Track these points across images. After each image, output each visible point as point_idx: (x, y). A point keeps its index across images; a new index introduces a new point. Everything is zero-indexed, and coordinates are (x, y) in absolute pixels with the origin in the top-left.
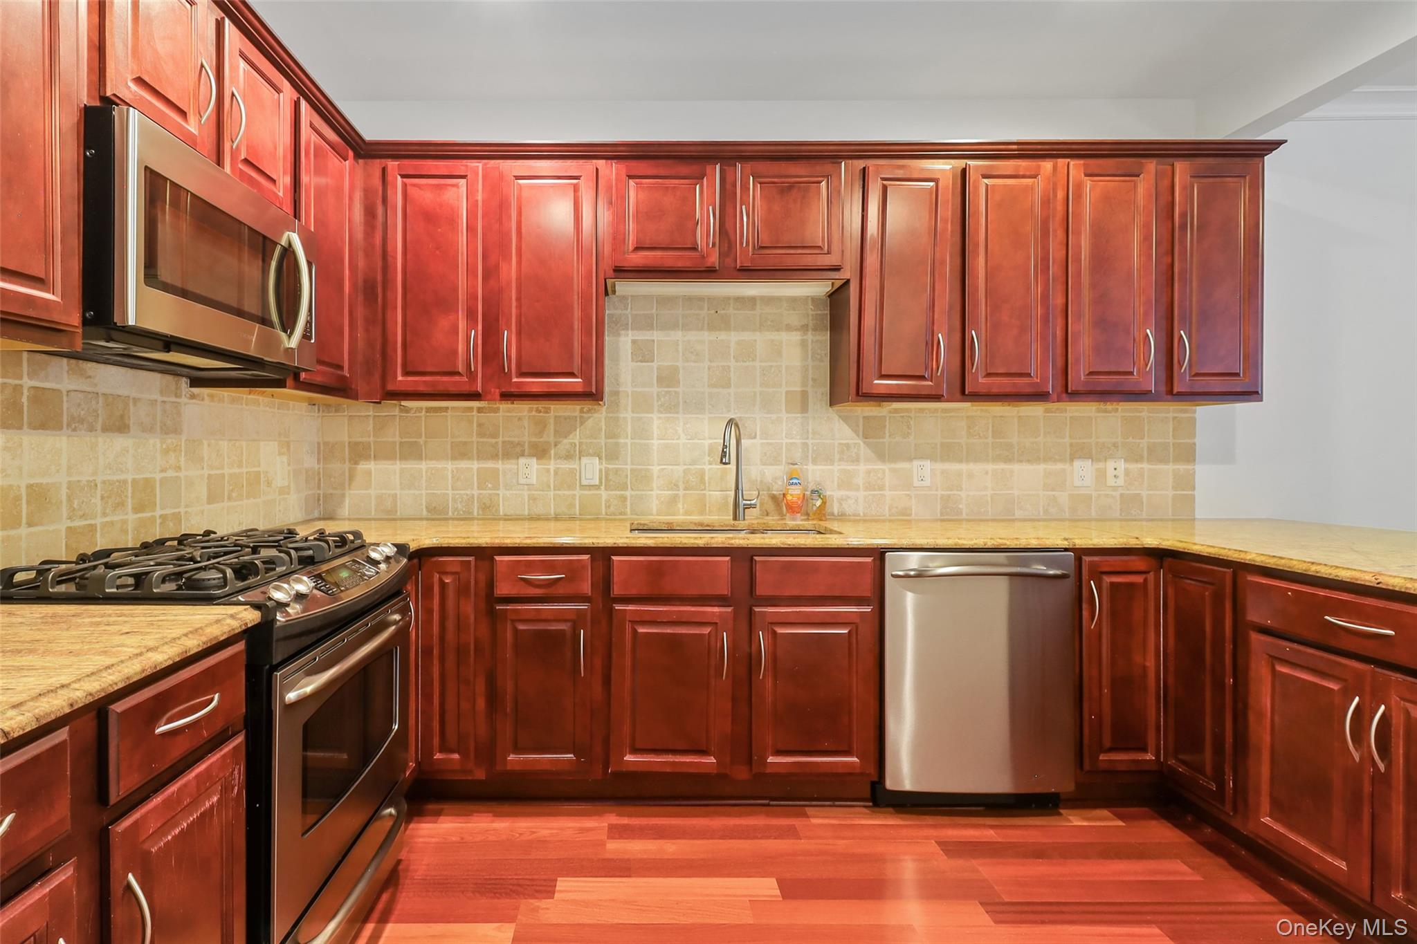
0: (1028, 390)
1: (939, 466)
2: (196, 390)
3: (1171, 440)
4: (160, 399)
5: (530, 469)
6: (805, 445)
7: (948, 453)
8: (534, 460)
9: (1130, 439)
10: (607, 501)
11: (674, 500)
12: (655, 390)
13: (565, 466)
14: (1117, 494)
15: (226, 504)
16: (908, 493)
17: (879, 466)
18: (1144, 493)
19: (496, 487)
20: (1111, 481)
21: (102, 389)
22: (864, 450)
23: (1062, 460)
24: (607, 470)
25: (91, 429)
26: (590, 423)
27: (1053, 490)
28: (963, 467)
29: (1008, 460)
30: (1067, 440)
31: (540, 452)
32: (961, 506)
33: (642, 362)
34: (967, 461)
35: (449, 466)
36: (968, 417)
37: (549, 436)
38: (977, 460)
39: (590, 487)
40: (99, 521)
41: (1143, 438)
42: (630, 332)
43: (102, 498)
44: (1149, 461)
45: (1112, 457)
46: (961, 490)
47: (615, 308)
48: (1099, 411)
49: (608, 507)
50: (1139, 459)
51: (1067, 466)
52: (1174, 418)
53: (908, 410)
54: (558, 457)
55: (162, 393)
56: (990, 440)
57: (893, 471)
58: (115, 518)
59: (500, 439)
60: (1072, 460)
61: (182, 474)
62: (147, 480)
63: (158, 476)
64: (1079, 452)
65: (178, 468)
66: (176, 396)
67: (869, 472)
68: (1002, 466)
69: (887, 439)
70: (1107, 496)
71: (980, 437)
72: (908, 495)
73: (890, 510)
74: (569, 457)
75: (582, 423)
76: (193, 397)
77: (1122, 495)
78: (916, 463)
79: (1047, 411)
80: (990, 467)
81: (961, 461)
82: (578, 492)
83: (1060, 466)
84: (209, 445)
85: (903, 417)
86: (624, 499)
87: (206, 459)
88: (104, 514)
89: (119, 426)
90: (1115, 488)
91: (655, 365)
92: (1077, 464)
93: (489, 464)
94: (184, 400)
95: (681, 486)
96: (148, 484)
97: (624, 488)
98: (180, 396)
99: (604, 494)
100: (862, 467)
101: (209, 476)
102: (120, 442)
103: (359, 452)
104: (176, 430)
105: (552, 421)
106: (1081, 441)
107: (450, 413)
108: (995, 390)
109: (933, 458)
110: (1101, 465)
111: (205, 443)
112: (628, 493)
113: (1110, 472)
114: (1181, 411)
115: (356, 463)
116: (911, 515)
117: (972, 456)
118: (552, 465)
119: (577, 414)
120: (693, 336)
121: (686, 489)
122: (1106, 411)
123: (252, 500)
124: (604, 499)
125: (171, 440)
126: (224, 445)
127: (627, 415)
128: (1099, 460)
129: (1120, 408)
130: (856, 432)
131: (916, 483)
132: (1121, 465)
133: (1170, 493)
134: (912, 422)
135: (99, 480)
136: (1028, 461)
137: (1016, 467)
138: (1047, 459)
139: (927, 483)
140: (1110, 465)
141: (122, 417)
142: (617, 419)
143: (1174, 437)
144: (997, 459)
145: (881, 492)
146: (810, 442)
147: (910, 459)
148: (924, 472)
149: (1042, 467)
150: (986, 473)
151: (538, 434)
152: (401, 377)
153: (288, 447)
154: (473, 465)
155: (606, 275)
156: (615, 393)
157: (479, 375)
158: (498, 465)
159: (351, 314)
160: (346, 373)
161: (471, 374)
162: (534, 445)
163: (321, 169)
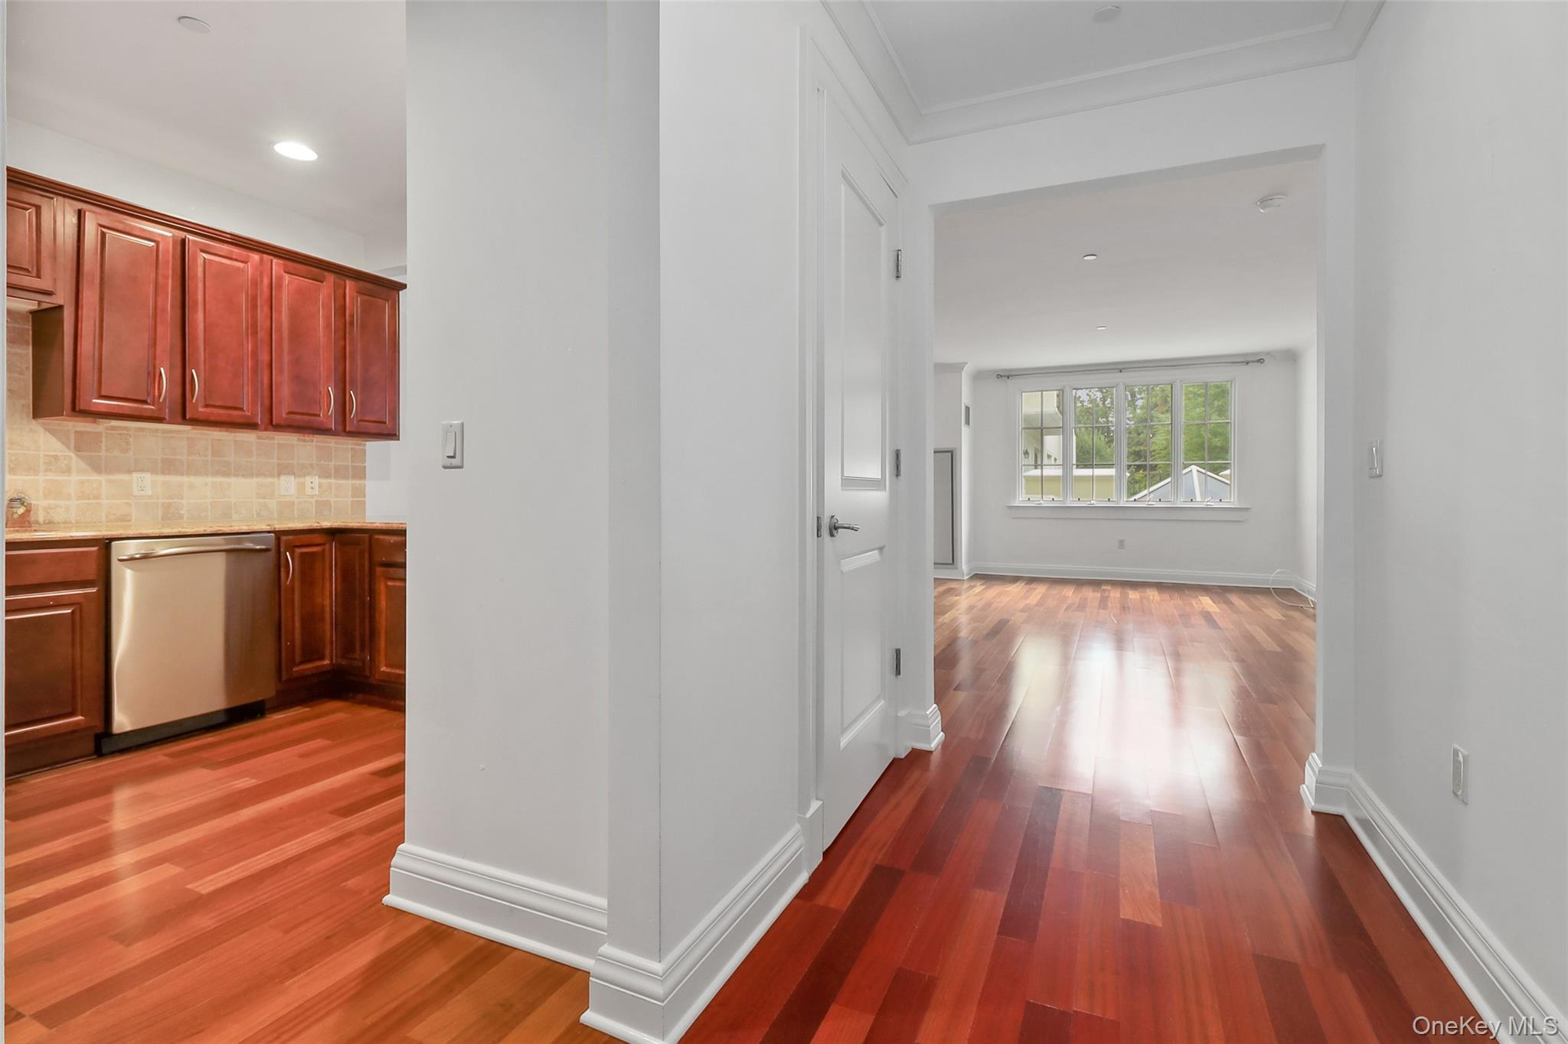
0: (241, 420)
1: (160, 478)
3: (350, 464)
7: (169, 466)
9: (322, 462)
14: (313, 501)
16: (128, 501)
17: (95, 477)
18: (332, 500)
20: (309, 491)
22: (77, 463)
23: (271, 475)
27: (264, 498)
28: (185, 479)
29: (227, 474)
30: (275, 461)
32: (182, 512)
34: (188, 474)
36: (188, 438)
38: (196, 473)
41: (331, 461)
44: (336, 477)
45: (309, 474)
46: (182, 498)
48: (299, 440)
50: (328, 476)
51: (274, 480)
52: (352, 449)
53: (125, 428)
56: (209, 458)
57: (111, 481)
60: (279, 475)
64: (283, 470)
67: (81, 482)
68: (219, 479)
69: (103, 453)
70: (305, 502)
71: (200, 456)
72: (127, 503)
73: (107, 516)
77: (316, 501)
78: (135, 475)
79: (259, 438)
80: (210, 480)
81: (182, 475)
83: (270, 480)
85: (120, 434)
90: (312, 497)
92: (283, 478)
100: (74, 478)
106: (286, 462)
108: (212, 418)
109: (153, 472)
110: (301, 480)
113: (308, 485)
114: (356, 444)
116: (130, 521)
117: (192, 470)
122: (304, 441)
128: (300, 476)
129: (315, 440)
130: (66, 445)
131: (136, 492)
132: (316, 480)
133: (350, 500)
134: (131, 440)
136: (243, 475)
137: (233, 480)
138: (259, 474)
139: (148, 492)
140: (308, 479)
143: (352, 462)
144: (217, 473)
145: (97, 501)
147: (129, 472)
148: (145, 482)
149: (255, 480)
150: (206, 484)
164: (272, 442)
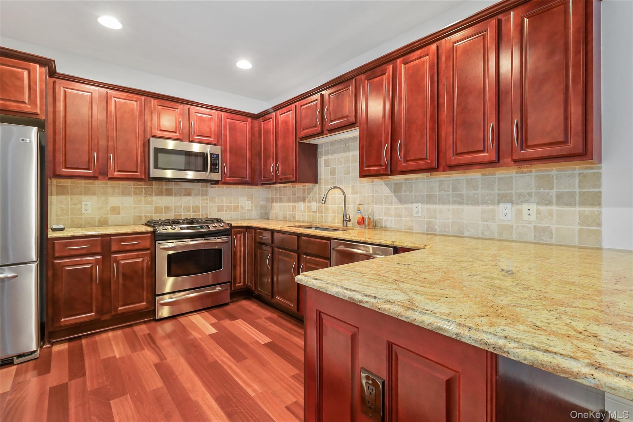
0: (424, 167)
1: (426, 206)
3: (577, 190)
4: (201, 188)
5: (301, 206)
6: (373, 196)
7: (430, 199)
8: (302, 202)
9: (542, 190)
10: (319, 217)
11: (335, 217)
12: (330, 177)
13: (309, 204)
14: (532, 226)
15: (225, 213)
16: (412, 219)
17: (400, 206)
18: (554, 227)
19: (295, 212)
20: (525, 217)
21: (183, 187)
22: (395, 199)
23: (493, 204)
24: (319, 206)
25: (180, 195)
26: (314, 189)
27: (487, 221)
28: (437, 207)
29: (461, 203)
30: (496, 191)
31: (304, 200)
32: (436, 227)
33: (326, 167)
34: (439, 204)
35: (287, 204)
36: (439, 181)
37: (306, 195)
38: (443, 203)
39: (315, 212)
40: (183, 214)
41: (552, 188)
42: (324, 157)
43: (184, 209)
44: (557, 204)
45: (527, 201)
46: (436, 218)
47: (320, 149)
48: (517, 172)
49: (319, 219)
50: (550, 203)
51: (495, 207)
52: (580, 174)
53: (411, 179)
54: (308, 202)
55: (201, 187)
56: (451, 192)
57: (406, 208)
58: (187, 213)
59: (296, 196)
60: (499, 203)
61: (208, 205)
63: (201, 205)
64: (504, 198)
66: (206, 187)
67: (396, 209)
68: (457, 207)
69: (403, 194)
70: (523, 226)
71: (445, 191)
72: (412, 220)
73: (404, 227)
74: (310, 202)
75: (313, 190)
76: (212, 187)
77: (535, 227)
78: (415, 205)
79: (483, 175)
80: (451, 207)
81: (436, 204)
82: (312, 214)
83: (491, 207)
84: (218, 198)
85: (409, 182)
86: (322, 216)
87: (217, 202)
88: (184, 212)
89: (189, 195)
90: (530, 222)
91: (330, 168)
92: (502, 205)
93: (294, 204)
94: (209, 188)
95: (337, 213)
96: (197, 207)
97: (322, 213)
98: (208, 187)
99: (318, 215)
100: (394, 206)
101: (218, 206)
102: (188, 198)
103: (273, 200)
104: (206, 195)
105: (306, 189)
106: (506, 192)
107: (287, 188)
108: (409, 169)
109: (422, 202)
110: (519, 207)
111: (217, 198)
112: (323, 215)
113: (525, 212)
114: (586, 168)
115: (272, 203)
116: (413, 230)
117: (442, 201)
118: (307, 204)
119: (312, 187)
120: (340, 155)
121: (338, 214)
122: (522, 173)
123: (236, 213)
124: (318, 216)
125: (205, 197)
126: (224, 199)
127: (323, 186)
128: (518, 204)
129: (534, 170)
130: (391, 190)
131: (415, 214)
132: (533, 207)
133: (577, 228)
134: (413, 185)
135: (182, 206)
136: (472, 204)
137: (465, 207)
138: (484, 203)
139: (420, 214)
140: (525, 207)
141: (189, 192)
142: (321, 188)
143: (580, 187)
144: (455, 203)
145: (401, 218)
146: (375, 195)
147: (412, 203)
148: (418, 208)
149: (480, 207)
150: (449, 210)
151: (304, 194)
152: (262, 179)
153: (252, 198)
154: (291, 204)
155: (298, 140)
156: (320, 179)
157: (275, 177)
158: (296, 204)
159: (251, 163)
160: (248, 179)
161: (273, 176)
162: (303, 197)
163: (233, 129)
164: (494, 176)
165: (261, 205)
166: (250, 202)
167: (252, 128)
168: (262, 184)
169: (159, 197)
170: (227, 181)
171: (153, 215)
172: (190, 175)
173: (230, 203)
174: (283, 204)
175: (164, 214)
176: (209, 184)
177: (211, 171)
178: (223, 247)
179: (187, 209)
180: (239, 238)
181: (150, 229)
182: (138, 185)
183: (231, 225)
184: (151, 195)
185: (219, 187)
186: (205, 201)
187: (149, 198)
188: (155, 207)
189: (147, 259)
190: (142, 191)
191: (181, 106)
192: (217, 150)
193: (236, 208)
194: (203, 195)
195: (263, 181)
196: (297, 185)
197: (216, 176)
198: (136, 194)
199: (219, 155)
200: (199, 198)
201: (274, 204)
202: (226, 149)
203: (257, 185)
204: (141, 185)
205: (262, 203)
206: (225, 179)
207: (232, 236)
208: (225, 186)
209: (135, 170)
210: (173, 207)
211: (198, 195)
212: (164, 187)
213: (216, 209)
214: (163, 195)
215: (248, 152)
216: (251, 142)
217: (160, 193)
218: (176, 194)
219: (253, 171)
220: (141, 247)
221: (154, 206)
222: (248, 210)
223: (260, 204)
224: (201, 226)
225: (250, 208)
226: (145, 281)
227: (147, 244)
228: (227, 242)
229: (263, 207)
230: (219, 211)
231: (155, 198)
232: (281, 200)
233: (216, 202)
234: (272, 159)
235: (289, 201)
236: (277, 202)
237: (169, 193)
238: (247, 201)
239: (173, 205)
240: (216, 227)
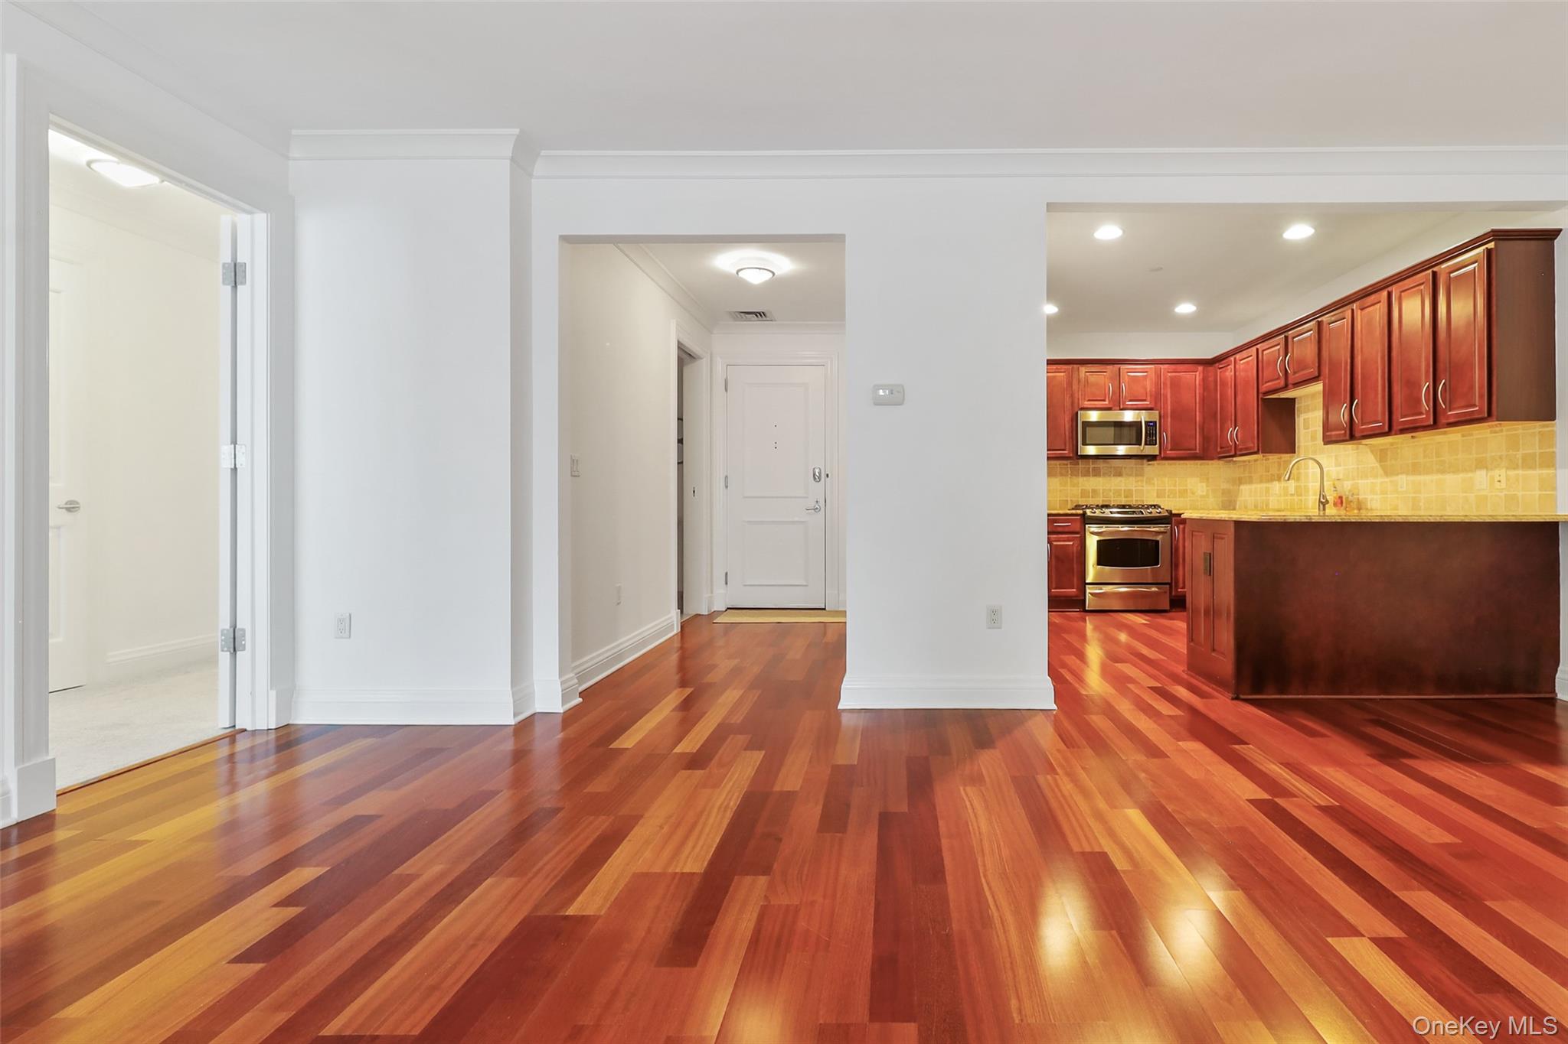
1: (1411, 478)
2: (1150, 463)
3: (1538, 451)
4: (1134, 466)
5: (1276, 487)
6: (1358, 468)
7: (1415, 469)
8: (1277, 482)
9: (1511, 452)
10: (1297, 502)
11: (1315, 501)
12: (1310, 443)
13: (1285, 484)
14: (1502, 494)
17: (1385, 479)
18: (1520, 494)
19: (1268, 496)
20: (1497, 484)
21: (1113, 465)
22: (1381, 471)
23: (1471, 471)
24: (1297, 486)
25: (1110, 476)
26: (1292, 462)
28: (1422, 478)
29: (1443, 472)
30: (1474, 455)
31: (1279, 478)
32: (1421, 504)
33: (1306, 429)
34: (1424, 474)
35: (1259, 486)
36: (1424, 445)
37: (1281, 470)
39: (1292, 495)
40: (1112, 499)
41: (1518, 450)
42: (1303, 415)
44: (1523, 467)
45: (1498, 466)
46: (1421, 493)
48: (1491, 432)
49: (1297, 505)
50: (1517, 466)
51: (1473, 474)
52: (1539, 432)
54: (1284, 481)
56: (1434, 459)
57: (1391, 482)
58: (1118, 499)
59: (1270, 473)
60: (1476, 470)
62: (1129, 490)
63: (1134, 489)
64: (1479, 464)
65: (1143, 486)
67: (1382, 483)
68: (1440, 476)
69: (1389, 463)
70: (1496, 496)
71: (1429, 458)
72: (1397, 497)
73: (1390, 507)
74: (1286, 480)
75: (1290, 463)
76: (1149, 464)
77: (1505, 495)
78: (1400, 476)
79: (1463, 436)
81: (1420, 474)
82: (1290, 498)
83: (1470, 475)
84: (1157, 479)
85: (1395, 448)
86: (1301, 500)
88: (1114, 497)
89: (1120, 475)
90: (1500, 489)
91: (1310, 430)
92: (1479, 472)
93: (1268, 485)
94: (1145, 466)
96: (1130, 491)
97: (1301, 496)
99: (1295, 498)
100: (1379, 480)
101: (1157, 488)
102: (1119, 479)
103: (1240, 481)
104: (1142, 475)
105: (1282, 462)
106: (1482, 455)
107: (1258, 462)
109: (1407, 474)
110: (1492, 473)
111: (1155, 479)
112: (1303, 498)
113: (1497, 477)
115: (1239, 486)
116: (1399, 510)
117: (1428, 471)
118: (1283, 484)
119: (1289, 458)
122: (1495, 432)
123: (1182, 499)
124: (1296, 500)
125: (1139, 478)
126: (1166, 480)
127: (1302, 457)
128: (1491, 469)
129: (1504, 429)
130: (1376, 459)
131: (1400, 490)
132: (1503, 472)
133: (1537, 493)
134: (1399, 451)
135: (1112, 488)
136: (1454, 472)
137: (1447, 476)
138: (1463, 470)
139: (1404, 489)
140: (1497, 472)
142: (1299, 459)
143: (1539, 448)
144: (1438, 471)
145: (1386, 496)
146: (1360, 466)
147: (1397, 475)
148: (1403, 480)
149: (1461, 475)
150: (1432, 481)
151: (1279, 470)
152: (1219, 450)
153: (1208, 479)
154: (1264, 485)
155: (1260, 396)
156: (1299, 447)
157: (1233, 446)
158: (1269, 485)
159: (1202, 429)
160: (1198, 451)
161: (1231, 446)
162: (1278, 475)
163: (1175, 384)
164: (1472, 437)
165: (1223, 490)
166: (1204, 484)
167: (1204, 380)
168: (1220, 458)
169: (1085, 478)
170: (1168, 456)
171: (1080, 499)
172: (1121, 450)
173: (1175, 486)
174: (1253, 486)
175: (1091, 499)
176: (1145, 461)
177: (1146, 444)
178: (1159, 538)
179: (1118, 493)
180: (1181, 529)
181: (1081, 512)
182: (1064, 464)
183: (1170, 512)
184: (1077, 476)
185: (1158, 464)
186: (1140, 483)
187: (1075, 480)
188: (1082, 490)
189: (1077, 543)
190: (1068, 472)
191: (1110, 368)
192: (1154, 416)
193: (1183, 493)
194: (1137, 475)
195: (1220, 453)
196: (1270, 457)
197: (1153, 450)
198: (1062, 475)
199: (1156, 422)
200: (1132, 479)
201: (1242, 487)
202: (1166, 414)
203: (1212, 459)
204: (1067, 465)
205: (1225, 486)
206: (1165, 453)
207: (1171, 527)
208: (1166, 462)
209: (1063, 448)
210: (1101, 491)
211: (1131, 475)
212: (1091, 466)
213: (1155, 494)
214: (1089, 476)
215: (1198, 413)
216: (1203, 400)
217: (1086, 474)
218: (1105, 475)
219: (1206, 439)
220: (1071, 530)
221: (1080, 488)
222: (1202, 497)
223: (1222, 487)
224: (1134, 512)
225: (1204, 493)
226: (1075, 566)
227: (1077, 527)
228: (1166, 532)
229: (1224, 492)
230: (1158, 497)
231: (1081, 480)
232: (1251, 482)
233: (1154, 484)
234: (1229, 422)
235: (1261, 482)
236: (1245, 483)
237: (1097, 473)
238: (1201, 482)
239: (1101, 488)
240: (1151, 513)
